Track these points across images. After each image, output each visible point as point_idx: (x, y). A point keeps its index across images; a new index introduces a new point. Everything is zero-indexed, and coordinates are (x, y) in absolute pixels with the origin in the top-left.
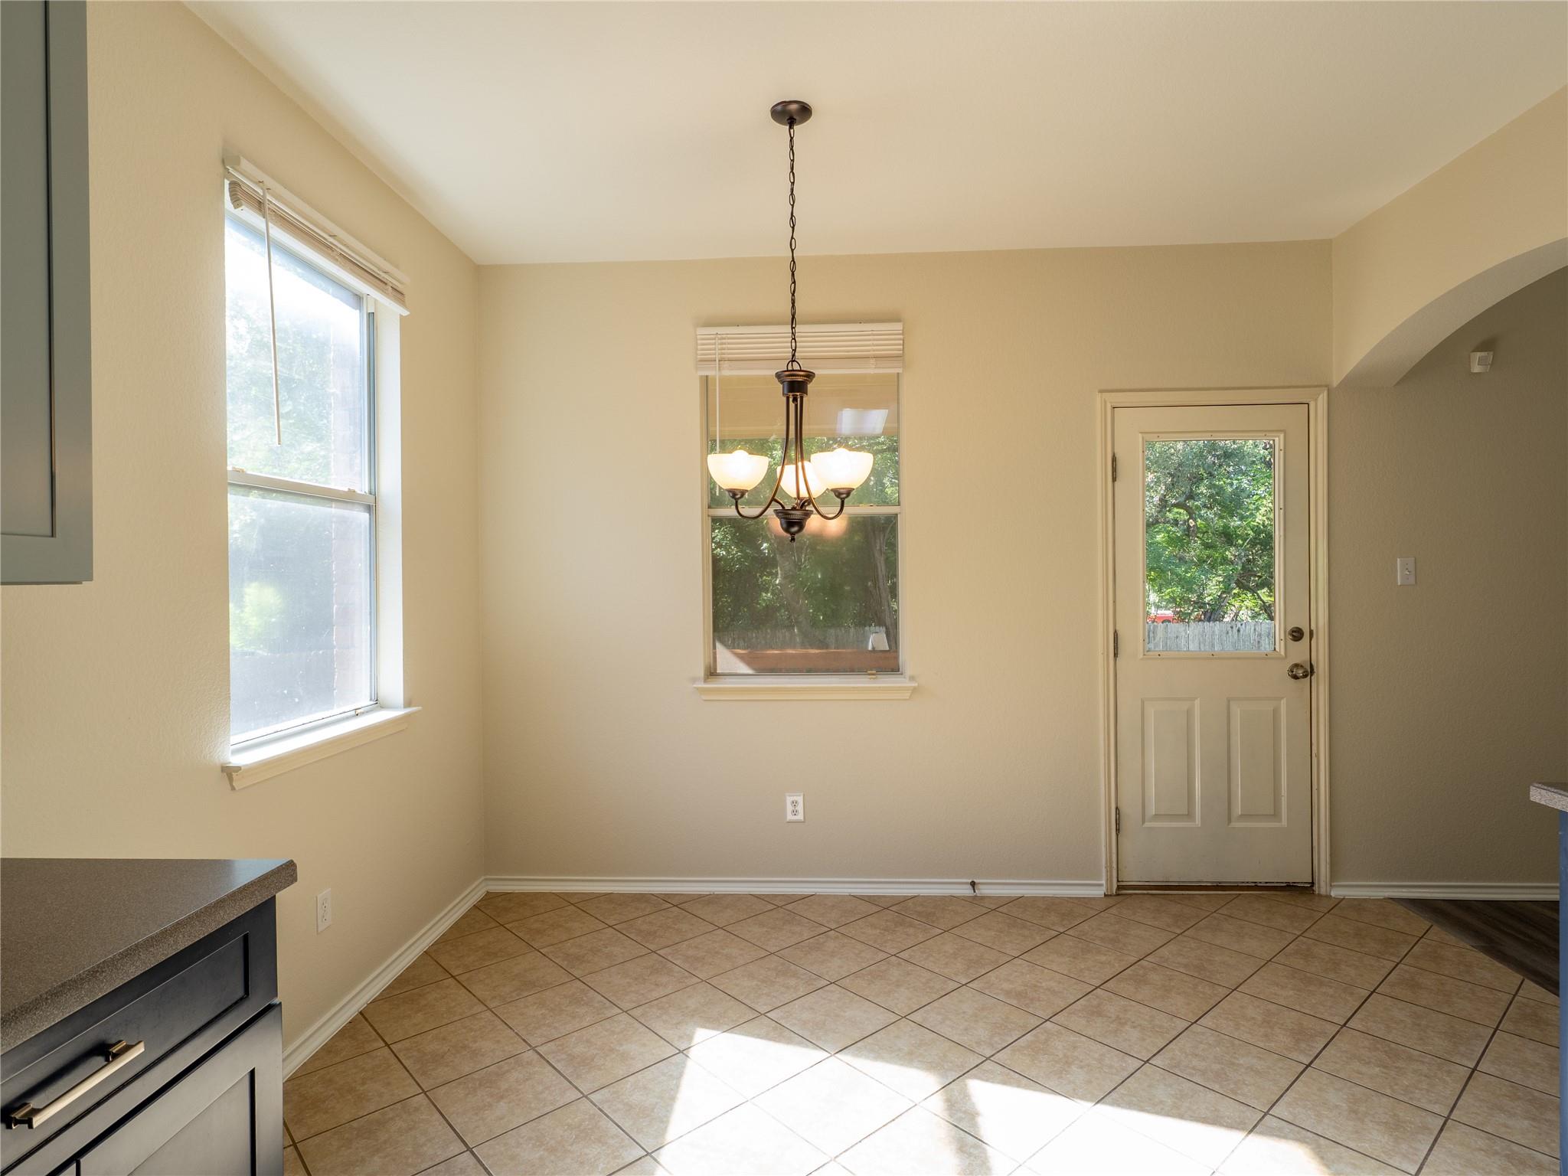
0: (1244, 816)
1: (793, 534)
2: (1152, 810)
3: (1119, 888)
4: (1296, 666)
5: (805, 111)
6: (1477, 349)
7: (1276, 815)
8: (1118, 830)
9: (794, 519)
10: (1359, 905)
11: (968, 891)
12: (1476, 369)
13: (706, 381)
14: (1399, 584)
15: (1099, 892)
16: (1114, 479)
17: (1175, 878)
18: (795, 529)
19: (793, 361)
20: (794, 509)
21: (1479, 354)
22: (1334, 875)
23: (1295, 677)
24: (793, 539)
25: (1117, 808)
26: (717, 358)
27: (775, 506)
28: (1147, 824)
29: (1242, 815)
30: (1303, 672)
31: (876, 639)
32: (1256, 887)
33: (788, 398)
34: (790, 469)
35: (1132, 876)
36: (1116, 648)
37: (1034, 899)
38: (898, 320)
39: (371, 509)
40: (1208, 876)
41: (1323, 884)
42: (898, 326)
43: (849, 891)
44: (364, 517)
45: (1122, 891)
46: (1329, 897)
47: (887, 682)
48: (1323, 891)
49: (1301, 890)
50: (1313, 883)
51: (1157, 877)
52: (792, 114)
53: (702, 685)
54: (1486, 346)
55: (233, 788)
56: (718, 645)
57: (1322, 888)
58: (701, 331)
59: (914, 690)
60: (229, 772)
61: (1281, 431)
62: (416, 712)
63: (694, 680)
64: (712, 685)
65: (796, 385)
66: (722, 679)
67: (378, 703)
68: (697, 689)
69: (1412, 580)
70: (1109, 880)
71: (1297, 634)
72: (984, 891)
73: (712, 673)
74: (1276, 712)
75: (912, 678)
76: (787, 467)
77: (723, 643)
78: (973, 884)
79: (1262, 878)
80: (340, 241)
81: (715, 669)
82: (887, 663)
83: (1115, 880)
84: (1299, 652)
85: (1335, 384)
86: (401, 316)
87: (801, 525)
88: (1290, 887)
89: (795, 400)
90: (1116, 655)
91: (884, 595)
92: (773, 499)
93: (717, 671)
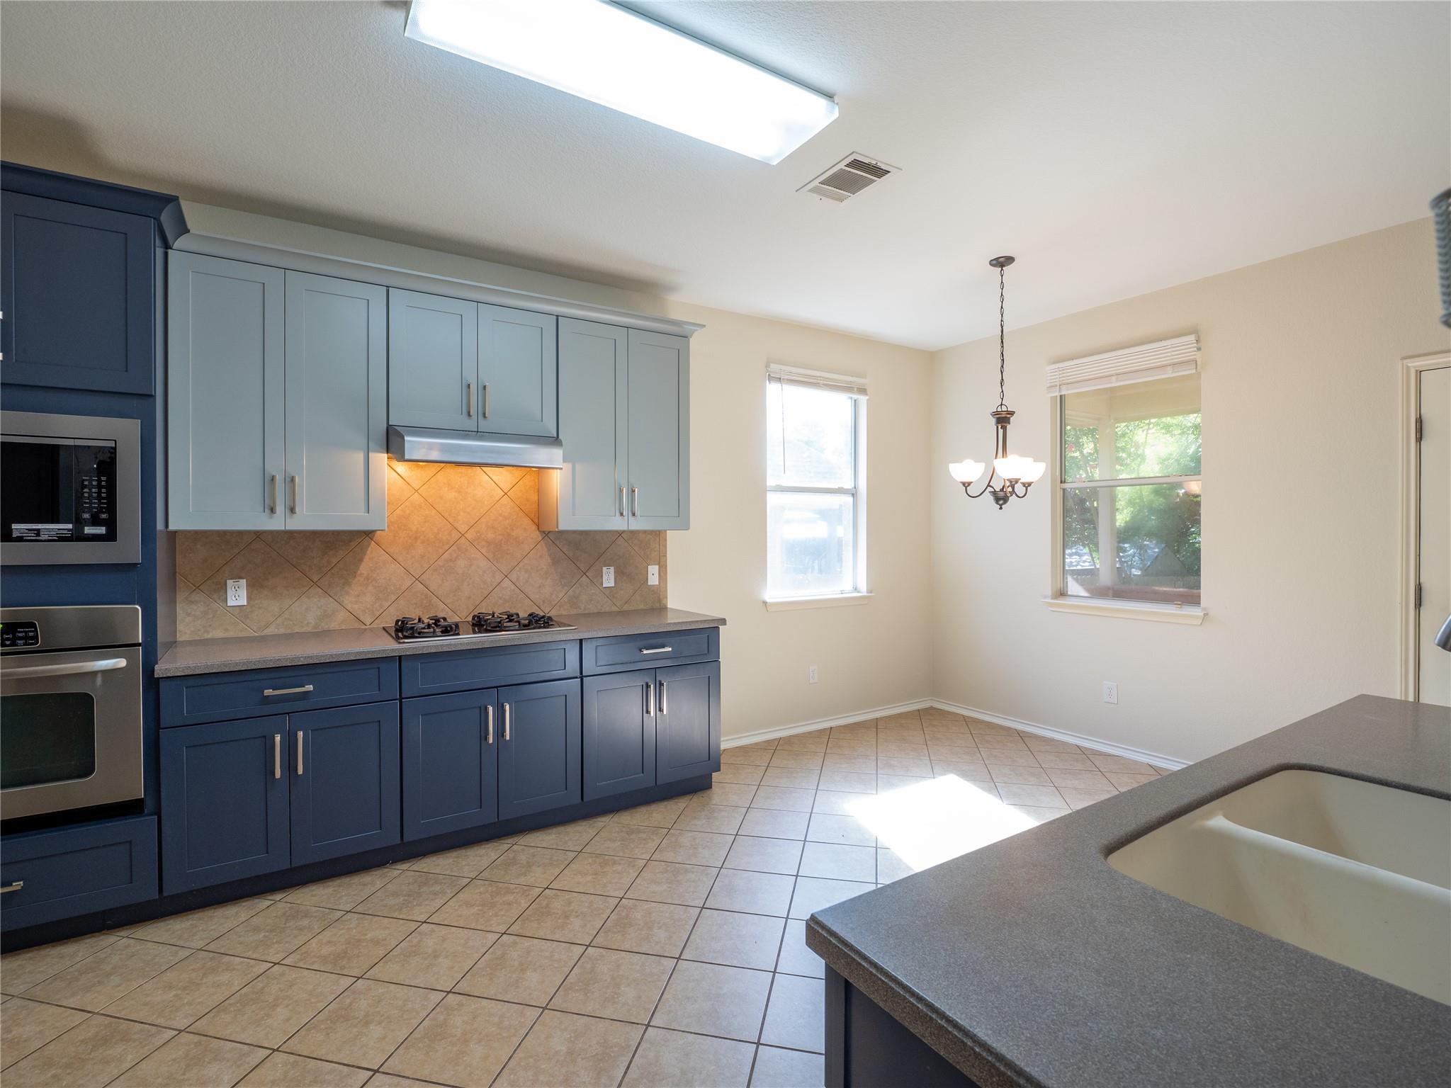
1: (1001, 505)
5: (1010, 260)
9: (1001, 498)
16: (1419, 439)
18: (1001, 502)
19: (1001, 405)
20: (1001, 489)
26: (1059, 384)
27: (990, 489)
33: (997, 427)
36: (1418, 599)
38: (1184, 335)
39: (854, 495)
42: (1192, 337)
43: (1147, 760)
47: (1185, 610)
52: (1002, 262)
53: (1050, 601)
55: (766, 611)
58: (1050, 367)
59: (1204, 618)
60: (765, 603)
62: (872, 595)
63: (1045, 597)
64: (1061, 601)
65: (1003, 419)
66: (1068, 598)
67: (856, 589)
68: (1046, 602)
73: (1062, 593)
75: (1204, 610)
81: (1066, 592)
86: (866, 399)
90: (1418, 605)
92: (989, 485)
93: (1069, 593)
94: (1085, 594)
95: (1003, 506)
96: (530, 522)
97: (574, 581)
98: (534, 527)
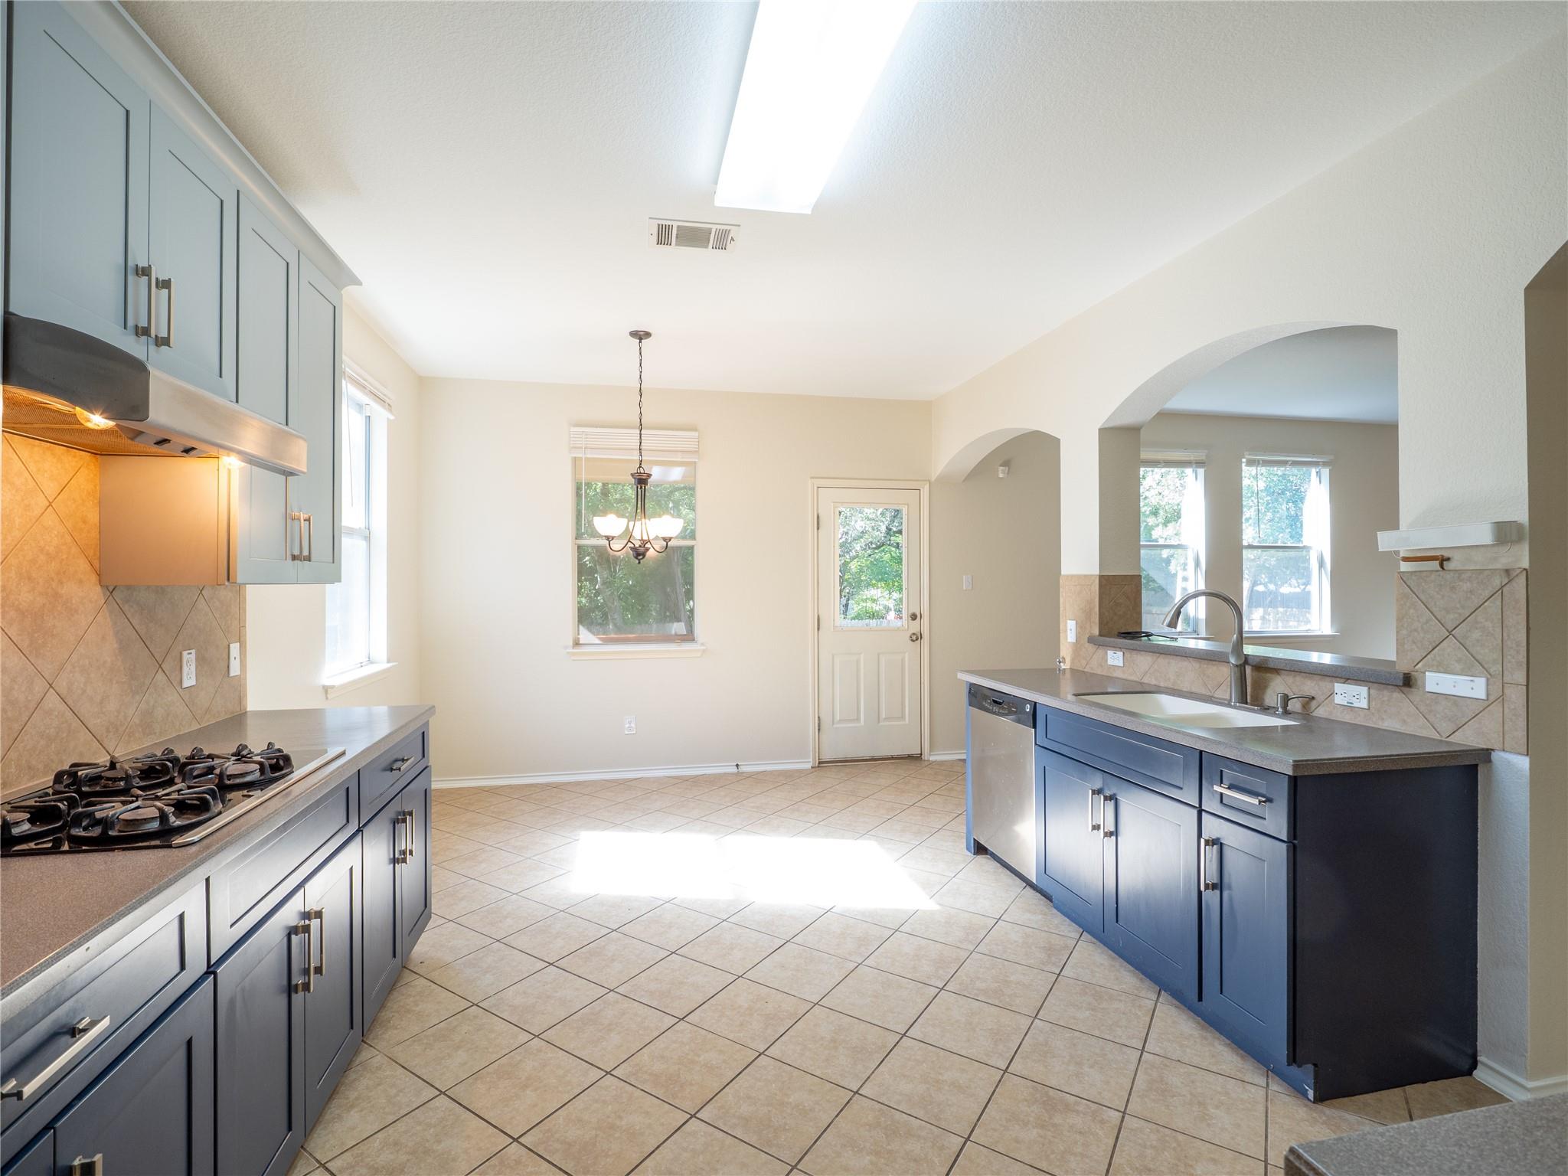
0: (887, 719)
1: (639, 560)
2: (838, 717)
3: (819, 763)
4: (914, 634)
5: (648, 335)
6: (1001, 466)
7: (903, 717)
8: (819, 730)
9: (639, 553)
10: (942, 763)
11: (734, 770)
12: (1001, 476)
13: (575, 459)
14: (964, 588)
15: (809, 766)
16: (818, 529)
17: (851, 755)
18: (641, 557)
19: (640, 467)
20: (640, 546)
21: (1002, 468)
22: (931, 749)
23: (913, 641)
24: (639, 563)
25: (819, 717)
26: (584, 447)
27: (630, 545)
28: (835, 726)
29: (885, 718)
30: (916, 638)
31: (679, 628)
32: (892, 758)
33: (638, 486)
34: (638, 524)
35: (826, 757)
36: (819, 625)
37: (771, 772)
38: (695, 430)
39: (368, 539)
40: (867, 754)
41: (926, 754)
42: (696, 434)
44: (363, 544)
45: (821, 764)
46: (929, 761)
47: (687, 646)
48: (926, 759)
49: (915, 758)
50: (921, 754)
51: (841, 756)
52: (641, 336)
53: (571, 650)
54: (1006, 464)
55: (327, 698)
56: (581, 627)
57: (925, 757)
58: (574, 429)
59: (704, 651)
60: (326, 689)
61: (905, 504)
62: (393, 666)
63: (566, 647)
64: (577, 650)
65: (642, 479)
66: (583, 647)
67: (370, 661)
68: (568, 653)
69: (970, 587)
70: (814, 759)
71: (914, 617)
72: (743, 769)
73: (577, 643)
74: (903, 660)
75: (702, 644)
76: (637, 523)
77: (583, 626)
78: (737, 765)
79: (895, 753)
80: (370, 383)
81: (579, 641)
82: (689, 637)
83: (817, 758)
84: (915, 627)
85: (933, 480)
86: (388, 419)
87: (644, 555)
88: (910, 757)
89: (641, 488)
90: (818, 629)
91: (680, 598)
92: (629, 541)
93: (581, 642)
94: (597, 641)
95: (641, 561)
96: (88, 567)
97: (147, 682)
98: (94, 578)
